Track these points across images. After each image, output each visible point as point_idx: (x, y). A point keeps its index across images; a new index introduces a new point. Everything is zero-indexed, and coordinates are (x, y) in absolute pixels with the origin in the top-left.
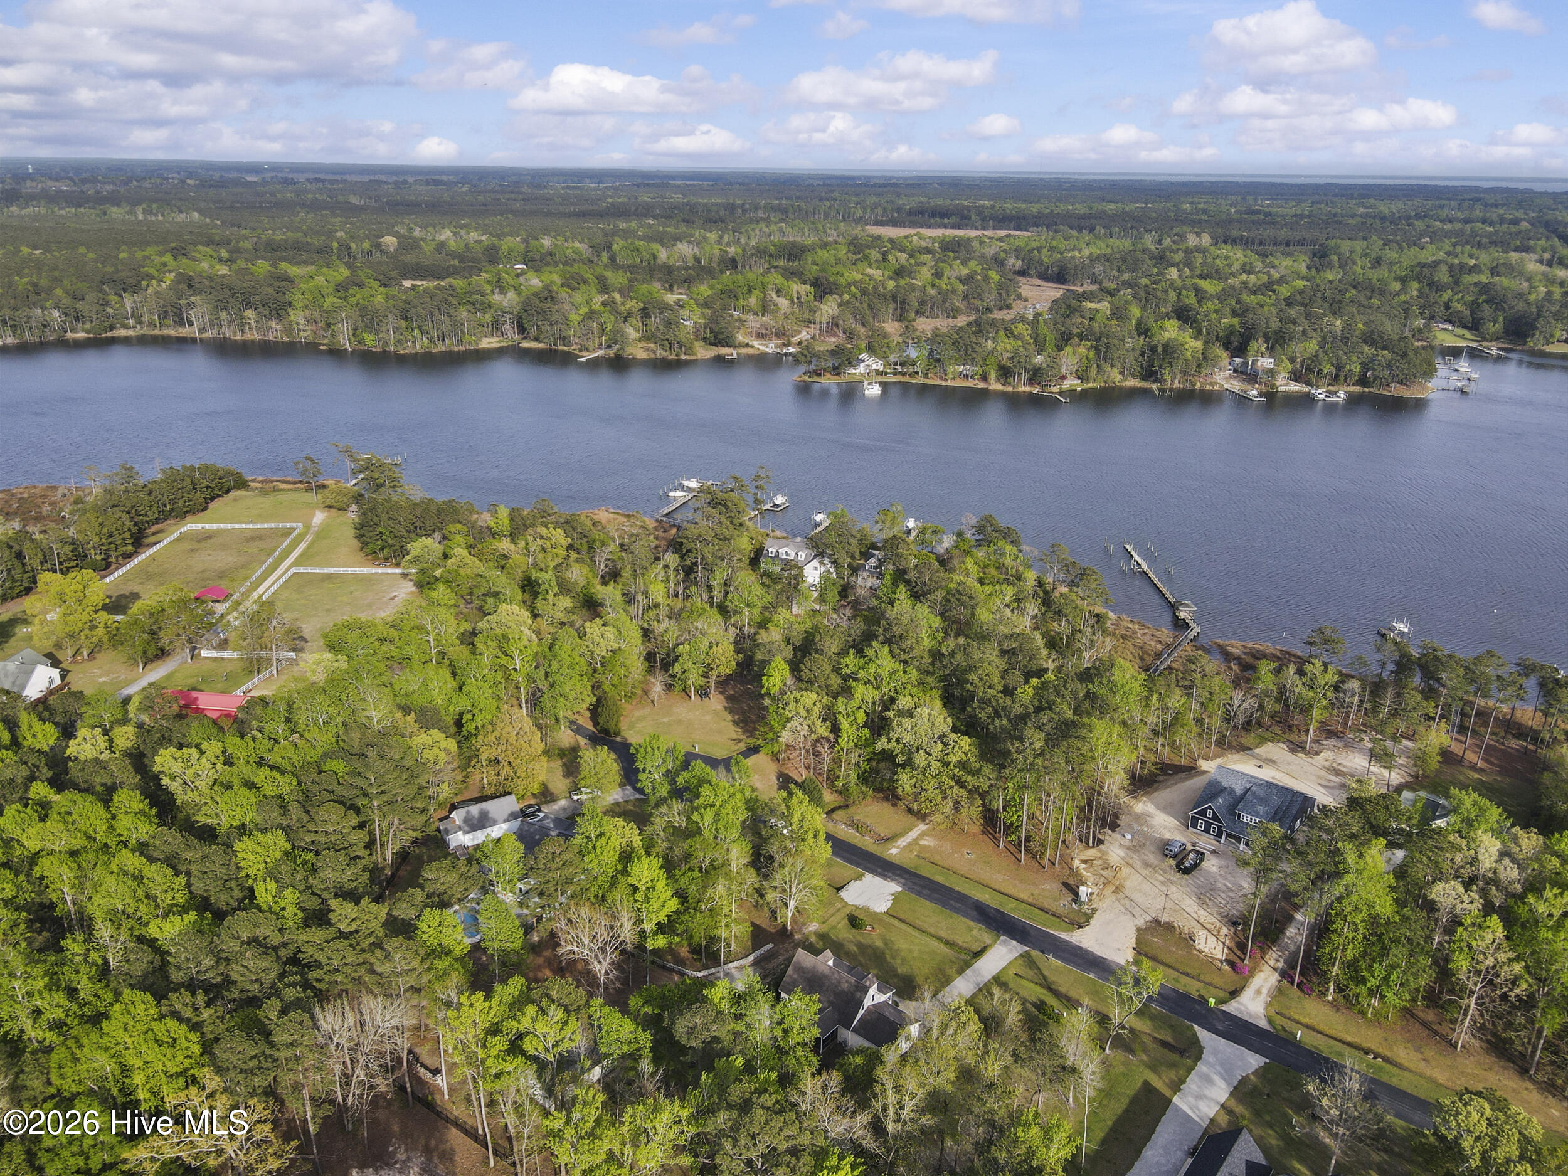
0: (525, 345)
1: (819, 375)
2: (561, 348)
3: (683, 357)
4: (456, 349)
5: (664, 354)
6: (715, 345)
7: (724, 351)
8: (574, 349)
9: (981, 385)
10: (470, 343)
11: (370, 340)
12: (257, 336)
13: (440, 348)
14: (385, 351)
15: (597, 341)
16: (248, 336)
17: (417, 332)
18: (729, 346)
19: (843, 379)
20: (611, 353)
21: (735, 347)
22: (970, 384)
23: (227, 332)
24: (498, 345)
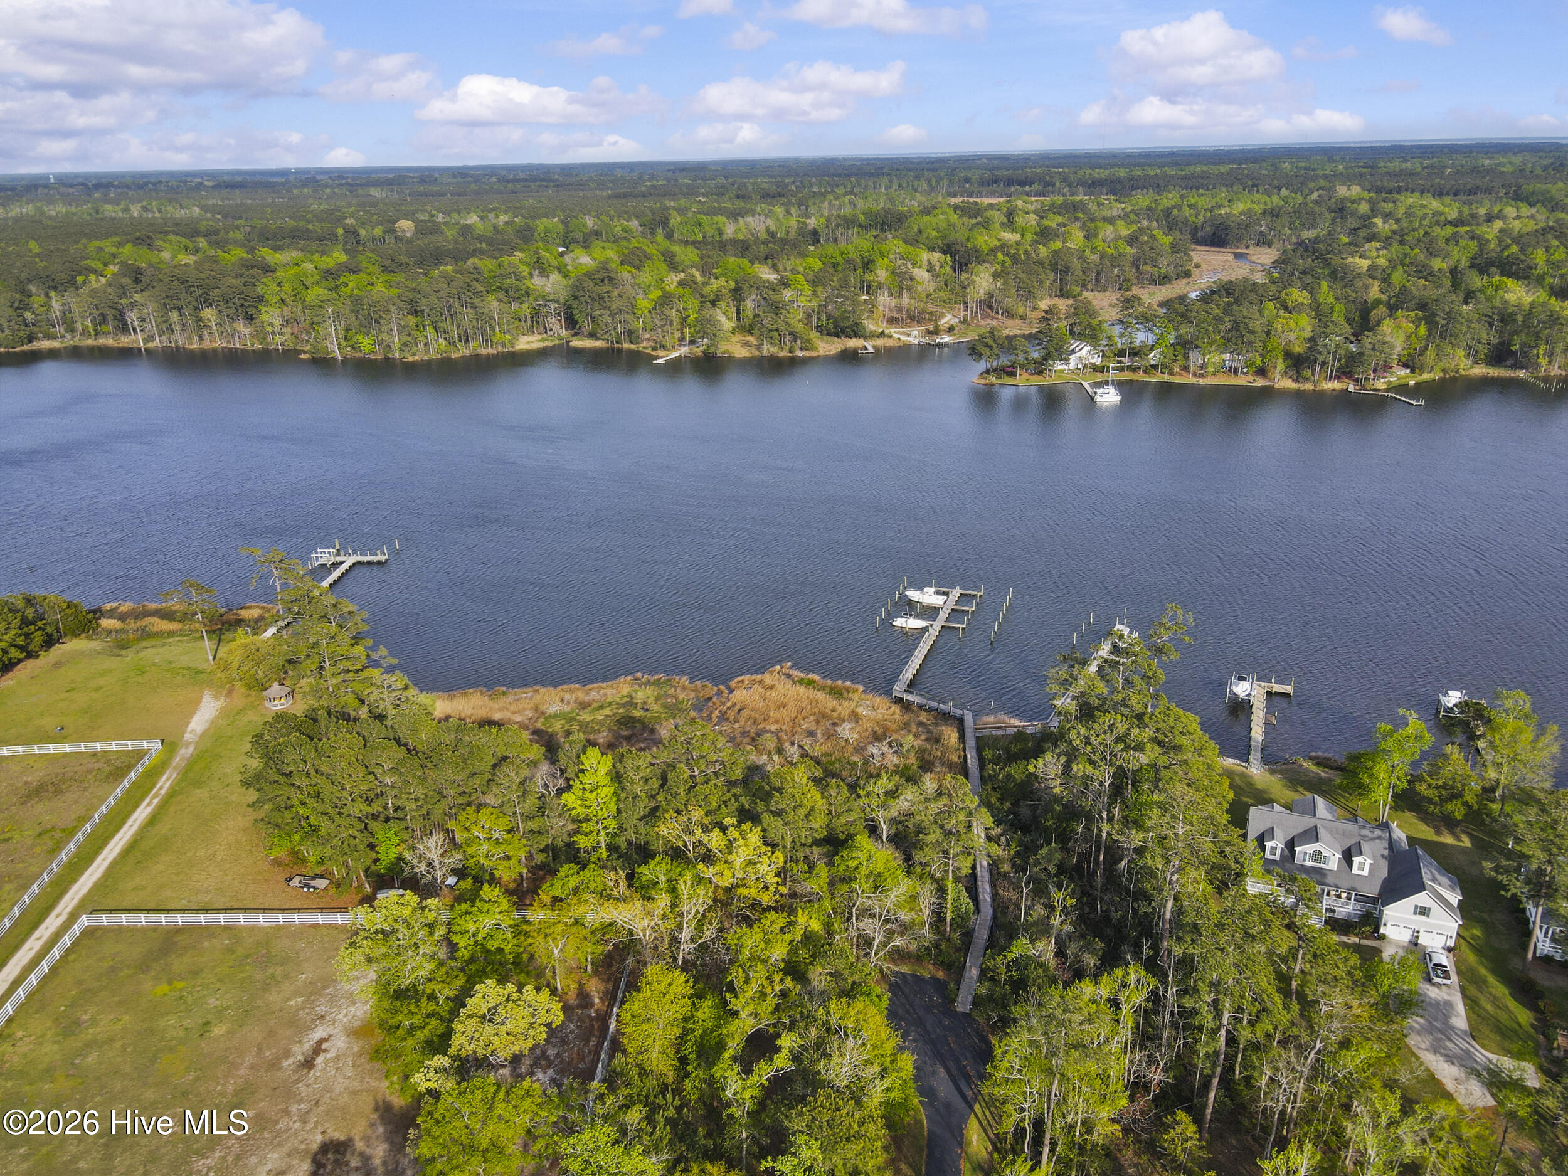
0: (577, 343)
1: (1012, 374)
2: (626, 346)
3: (800, 354)
4: (484, 352)
5: (774, 350)
6: (837, 335)
7: (853, 343)
8: (644, 346)
9: (1260, 382)
10: (503, 344)
11: (366, 345)
12: (220, 344)
13: (462, 351)
14: (387, 359)
15: (677, 335)
16: (207, 344)
17: (430, 331)
18: (856, 336)
19: (1047, 380)
20: (698, 351)
21: (865, 338)
22: (1241, 381)
23: (179, 339)
24: (541, 345)
